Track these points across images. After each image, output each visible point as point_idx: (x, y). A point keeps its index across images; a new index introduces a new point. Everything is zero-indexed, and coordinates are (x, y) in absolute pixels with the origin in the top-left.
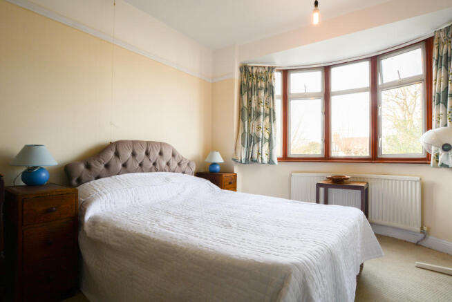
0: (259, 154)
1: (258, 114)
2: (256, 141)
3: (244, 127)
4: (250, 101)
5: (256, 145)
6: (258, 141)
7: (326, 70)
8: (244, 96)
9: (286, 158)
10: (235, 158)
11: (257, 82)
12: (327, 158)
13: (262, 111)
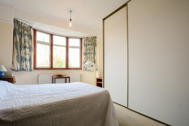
0: (26, 66)
1: (25, 47)
2: (24, 60)
3: (18, 52)
4: (20, 40)
5: (25, 62)
6: (26, 60)
7: (52, 35)
8: (17, 36)
9: (35, 68)
10: (13, 68)
11: (24, 31)
12: (51, 68)
13: (27, 46)
